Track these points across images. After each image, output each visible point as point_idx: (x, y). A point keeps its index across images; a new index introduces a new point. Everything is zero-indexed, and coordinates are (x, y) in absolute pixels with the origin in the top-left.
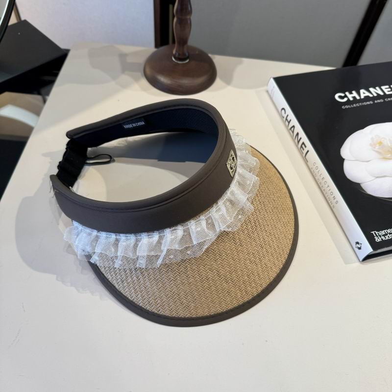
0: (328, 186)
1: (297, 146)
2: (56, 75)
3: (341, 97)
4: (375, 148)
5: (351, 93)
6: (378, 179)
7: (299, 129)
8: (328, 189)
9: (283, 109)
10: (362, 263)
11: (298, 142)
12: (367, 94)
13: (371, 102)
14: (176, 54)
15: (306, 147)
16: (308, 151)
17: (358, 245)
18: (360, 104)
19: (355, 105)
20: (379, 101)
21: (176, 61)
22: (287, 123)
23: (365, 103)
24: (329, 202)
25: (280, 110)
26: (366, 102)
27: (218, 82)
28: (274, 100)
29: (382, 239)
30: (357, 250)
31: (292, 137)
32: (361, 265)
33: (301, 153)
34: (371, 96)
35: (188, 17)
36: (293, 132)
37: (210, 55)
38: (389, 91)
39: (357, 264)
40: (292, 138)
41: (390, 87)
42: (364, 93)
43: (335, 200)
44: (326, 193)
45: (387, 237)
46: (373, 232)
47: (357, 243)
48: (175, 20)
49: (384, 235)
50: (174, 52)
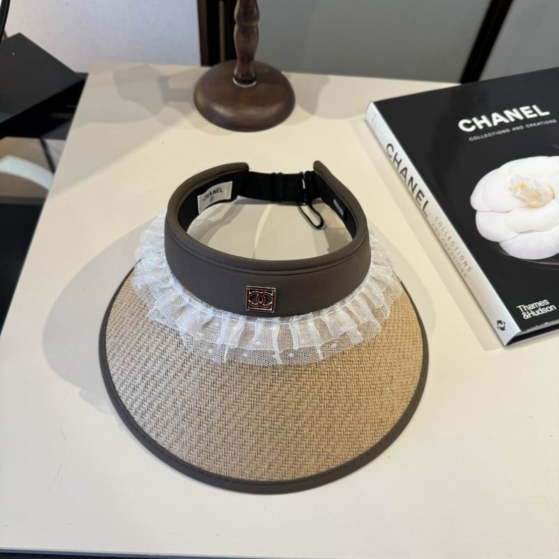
0: (457, 248)
1: (411, 195)
2: (73, 111)
3: (466, 125)
4: (515, 193)
5: (480, 119)
6: (522, 235)
7: (413, 172)
8: (458, 251)
9: (390, 145)
10: (507, 347)
11: (413, 189)
12: (502, 119)
13: (508, 131)
14: (238, 75)
15: (423, 196)
16: (427, 202)
17: (500, 325)
18: (493, 133)
19: (486, 136)
20: (518, 128)
21: (239, 85)
22: (396, 164)
23: (499, 132)
24: (459, 269)
25: (385, 146)
26: (501, 130)
27: (298, 110)
28: (376, 132)
29: (532, 315)
30: (499, 331)
31: (404, 183)
32: (506, 351)
33: (418, 205)
34: (507, 121)
35: (254, 24)
36: (405, 176)
37: (283, 73)
38: (530, 114)
39: (501, 350)
40: (405, 185)
41: (532, 109)
42: (497, 118)
43: (467, 267)
44: (454, 258)
45: (538, 312)
46: (519, 307)
47: (500, 322)
48: (236, 28)
49: (534, 310)
50: (236, 72)
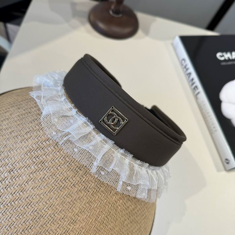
0: (211, 119)
1: (191, 87)
9: (184, 59)
10: (228, 171)
14: (113, 9)
15: (198, 89)
16: (199, 93)
19: (228, 63)
21: (113, 15)
22: (185, 70)
25: (181, 60)
27: (140, 33)
30: (225, 164)
31: (188, 80)
33: (193, 93)
36: (189, 77)
37: (135, 12)
39: (224, 172)
43: (215, 129)
44: (209, 123)
